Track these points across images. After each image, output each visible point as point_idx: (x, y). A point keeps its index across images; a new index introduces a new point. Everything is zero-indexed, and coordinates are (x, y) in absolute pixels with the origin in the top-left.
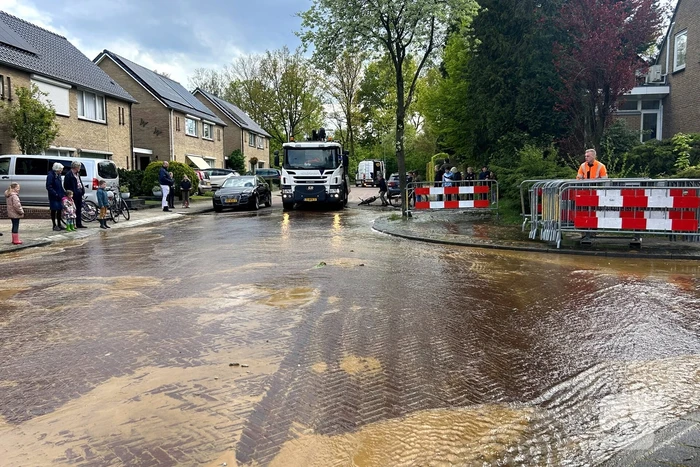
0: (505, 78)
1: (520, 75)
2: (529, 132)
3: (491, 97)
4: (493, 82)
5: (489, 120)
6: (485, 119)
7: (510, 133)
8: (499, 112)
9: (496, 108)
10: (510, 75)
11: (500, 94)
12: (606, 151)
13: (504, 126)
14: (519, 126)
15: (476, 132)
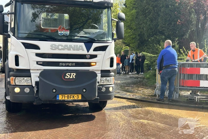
0: (154, 8)
1: (161, 6)
2: (165, 36)
3: (146, 17)
4: (147, 9)
5: (145, 29)
6: (143, 29)
7: (155, 36)
8: (150, 25)
9: (148, 23)
10: (156, 6)
11: (151, 16)
12: (205, 46)
13: (152, 33)
14: (160, 32)
15: (139, 35)
